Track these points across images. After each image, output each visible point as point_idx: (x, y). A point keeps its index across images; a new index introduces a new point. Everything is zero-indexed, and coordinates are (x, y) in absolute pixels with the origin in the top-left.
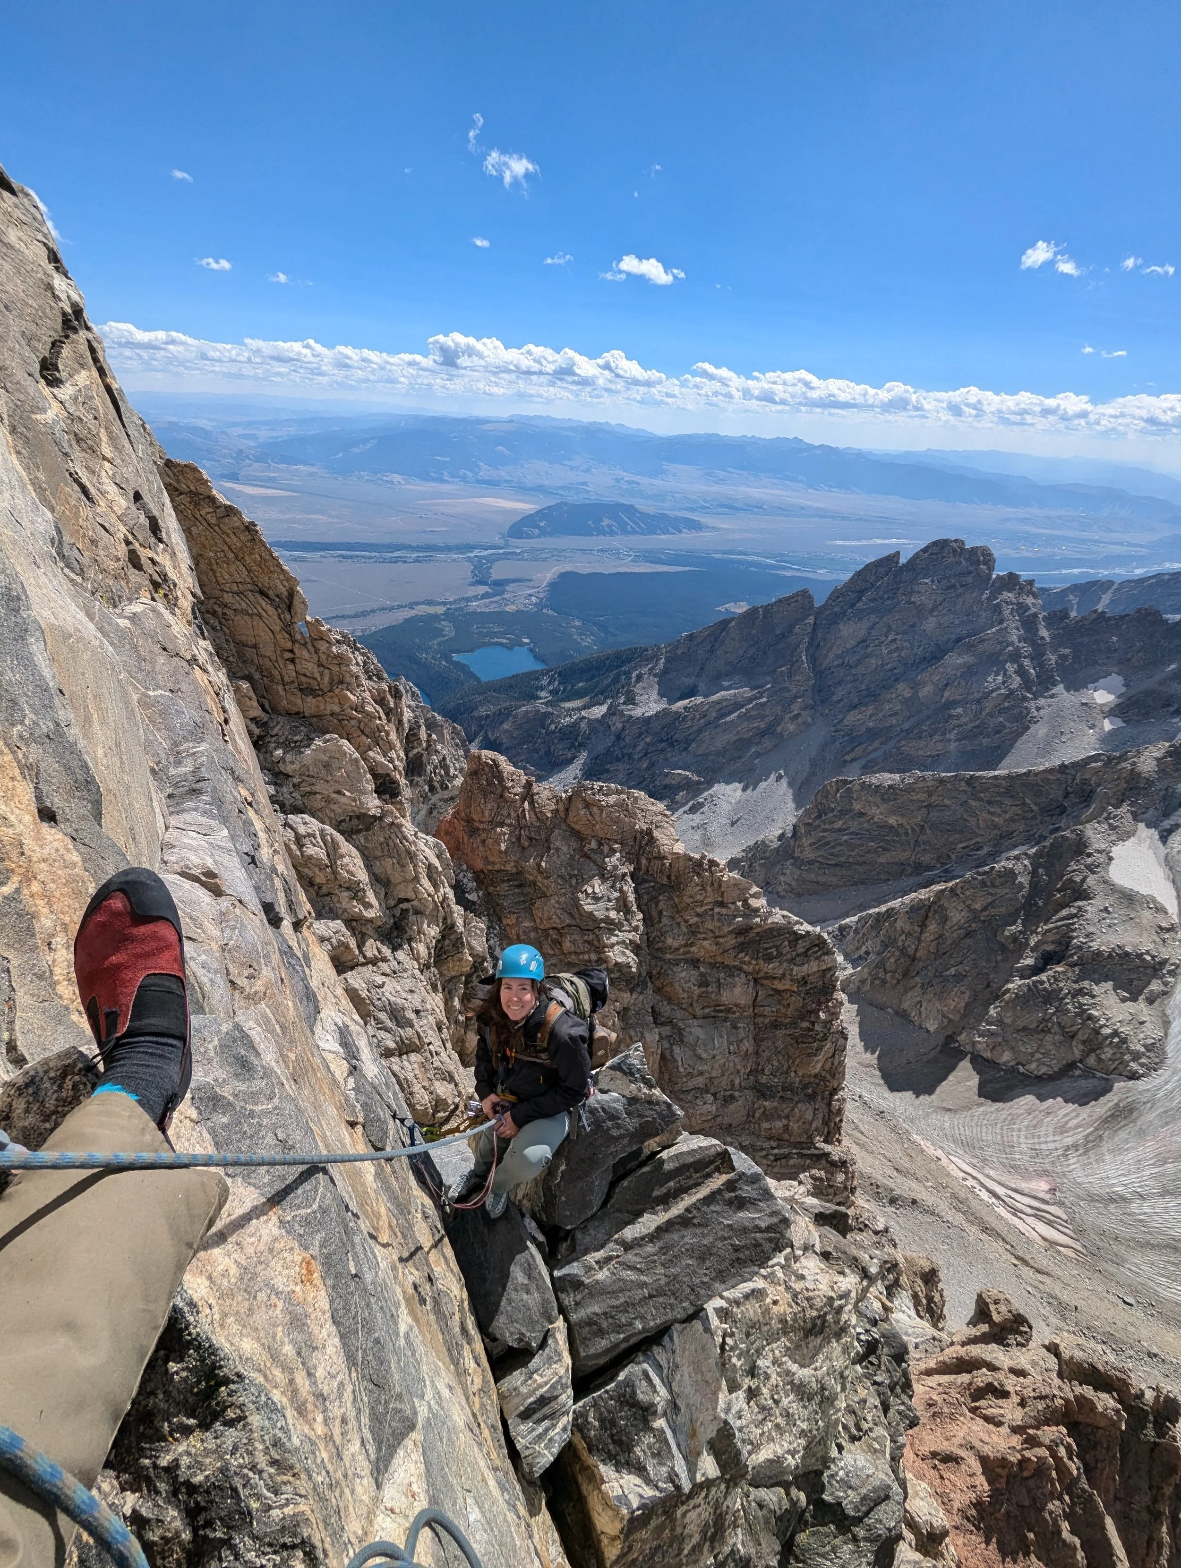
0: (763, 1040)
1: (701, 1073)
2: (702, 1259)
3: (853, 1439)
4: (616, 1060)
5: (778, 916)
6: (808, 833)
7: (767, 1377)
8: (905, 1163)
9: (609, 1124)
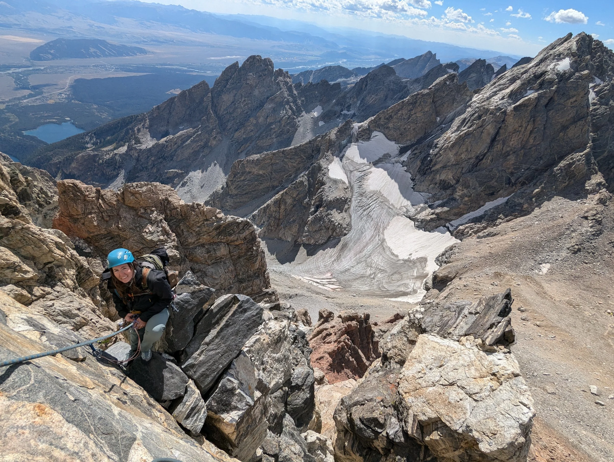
0: (236, 264)
1: (217, 284)
2: (237, 334)
3: (296, 365)
4: (181, 281)
5: (230, 218)
6: (232, 184)
7: (268, 362)
8: (291, 285)
9: (186, 305)
